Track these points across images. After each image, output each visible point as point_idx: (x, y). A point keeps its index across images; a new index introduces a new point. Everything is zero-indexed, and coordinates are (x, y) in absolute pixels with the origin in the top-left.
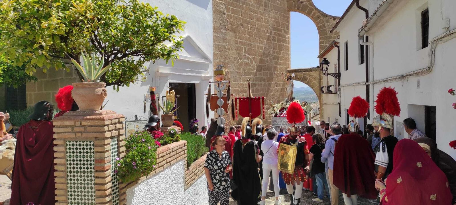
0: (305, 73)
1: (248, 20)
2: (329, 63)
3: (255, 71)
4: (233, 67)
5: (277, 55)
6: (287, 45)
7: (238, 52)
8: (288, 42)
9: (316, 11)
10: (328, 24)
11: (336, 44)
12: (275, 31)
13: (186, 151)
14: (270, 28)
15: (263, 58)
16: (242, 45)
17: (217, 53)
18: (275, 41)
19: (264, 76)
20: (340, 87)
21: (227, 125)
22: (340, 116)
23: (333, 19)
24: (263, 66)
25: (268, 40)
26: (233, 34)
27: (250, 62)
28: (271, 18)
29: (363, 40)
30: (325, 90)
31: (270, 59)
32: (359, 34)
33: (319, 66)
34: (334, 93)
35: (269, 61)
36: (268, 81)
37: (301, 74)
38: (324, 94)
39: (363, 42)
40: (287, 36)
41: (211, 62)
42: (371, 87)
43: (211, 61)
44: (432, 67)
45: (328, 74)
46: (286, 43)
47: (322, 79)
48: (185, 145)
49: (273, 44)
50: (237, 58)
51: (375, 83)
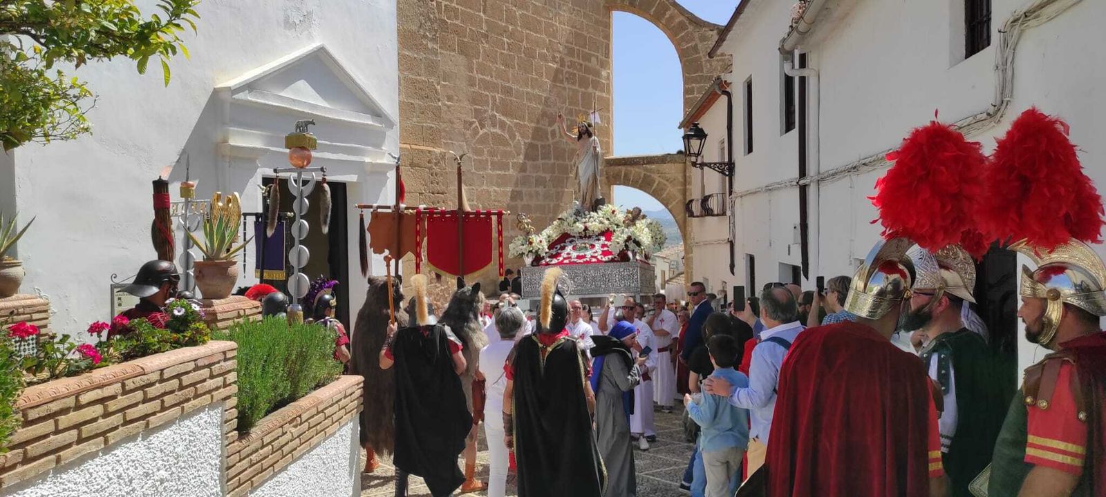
0: (648, 166)
1: (503, 24)
2: (705, 136)
3: (521, 159)
4: (461, 147)
6: (604, 95)
7: (475, 106)
8: (608, 88)
9: (676, 11)
10: (704, 45)
11: (722, 88)
12: (573, 57)
13: (232, 377)
14: (561, 49)
15: (543, 127)
16: (486, 88)
17: (412, 104)
18: (573, 84)
19: (544, 172)
20: (733, 200)
21: (438, 298)
22: (733, 273)
23: (715, 32)
24: (542, 146)
25: (555, 79)
26: (461, 59)
27: (507, 136)
28: (562, 23)
29: (793, 62)
30: (696, 208)
32: (783, 46)
33: (683, 150)
34: (718, 215)
35: (558, 135)
36: (554, 187)
37: (637, 170)
38: (694, 219)
39: (793, 67)
40: (604, 73)
41: (390, 125)
42: (812, 193)
43: (391, 121)
44: (1004, 104)
45: (702, 165)
46: (602, 90)
47: (690, 183)
48: (229, 355)
49: (567, 90)
50: (472, 123)
51: (823, 179)
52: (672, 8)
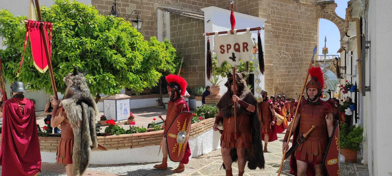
1: (287, 29)
4: (275, 61)
5: (307, 50)
7: (279, 50)
11: (344, 48)
12: (306, 34)
14: (302, 32)
16: (282, 46)
18: (306, 41)
19: (297, 65)
20: (346, 75)
24: (296, 58)
27: (287, 57)
28: (304, 25)
31: (302, 53)
35: (301, 55)
40: (315, 37)
46: (315, 41)
49: (304, 43)
50: (278, 55)
52: (337, 18)
